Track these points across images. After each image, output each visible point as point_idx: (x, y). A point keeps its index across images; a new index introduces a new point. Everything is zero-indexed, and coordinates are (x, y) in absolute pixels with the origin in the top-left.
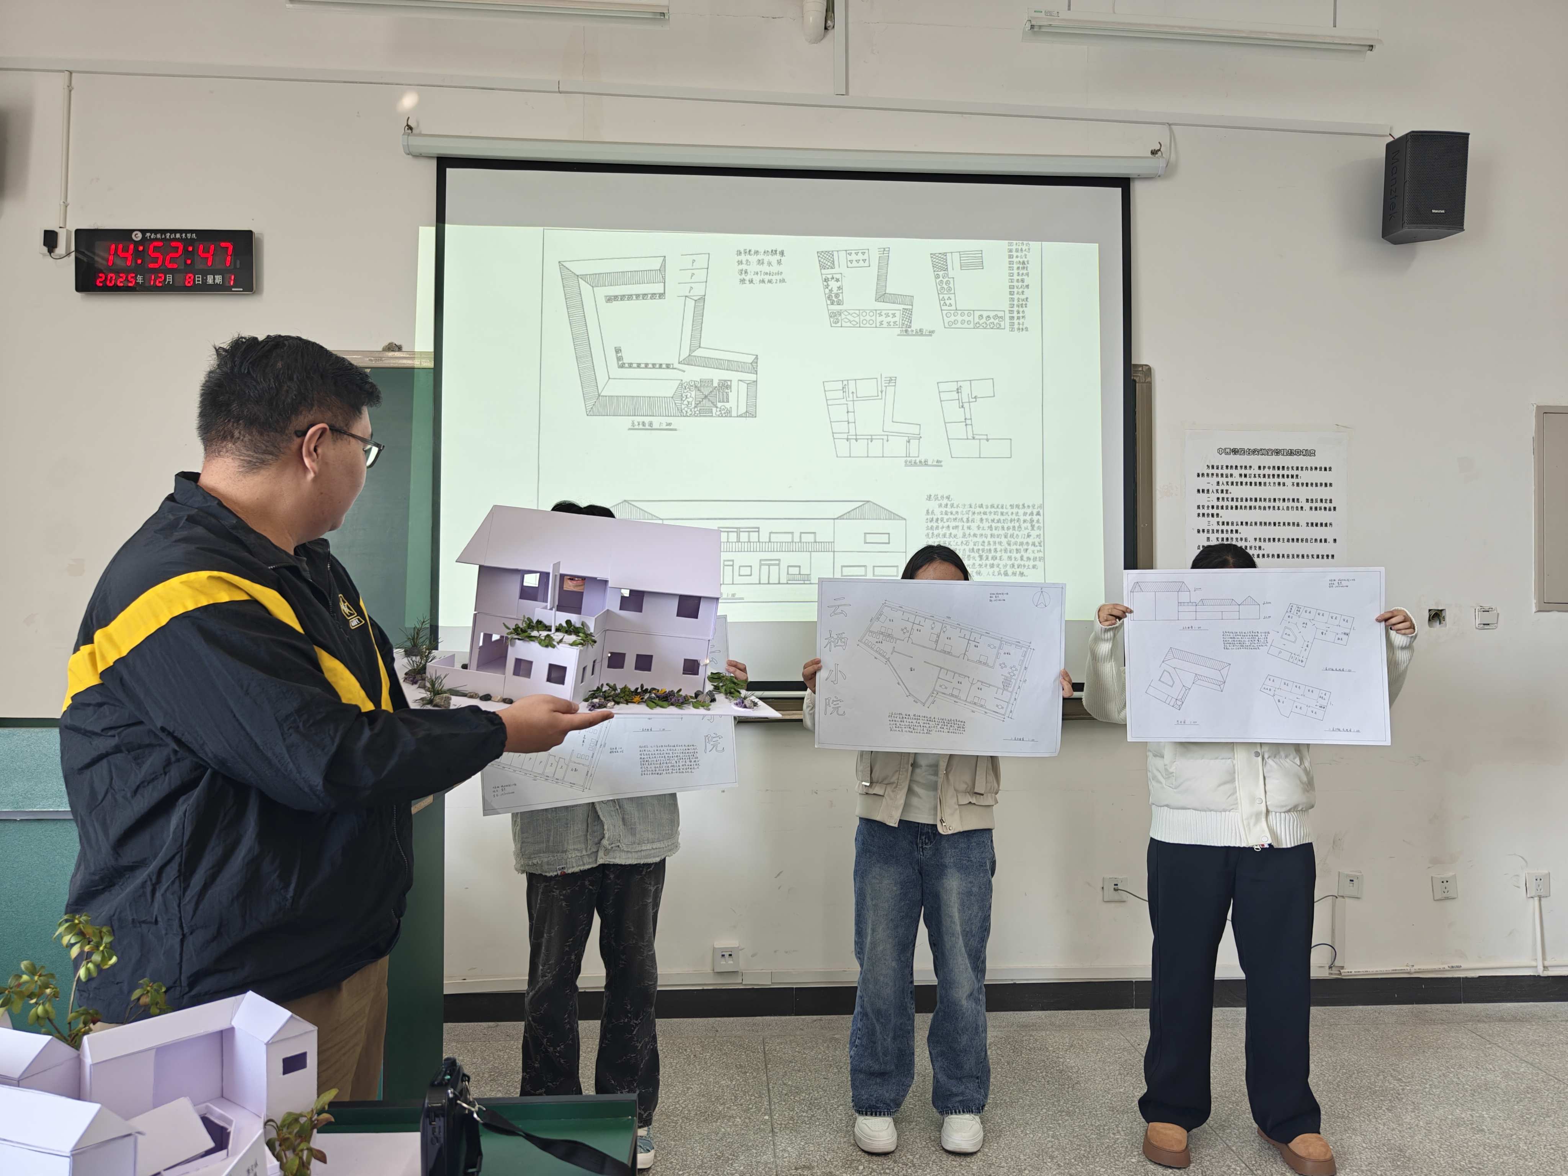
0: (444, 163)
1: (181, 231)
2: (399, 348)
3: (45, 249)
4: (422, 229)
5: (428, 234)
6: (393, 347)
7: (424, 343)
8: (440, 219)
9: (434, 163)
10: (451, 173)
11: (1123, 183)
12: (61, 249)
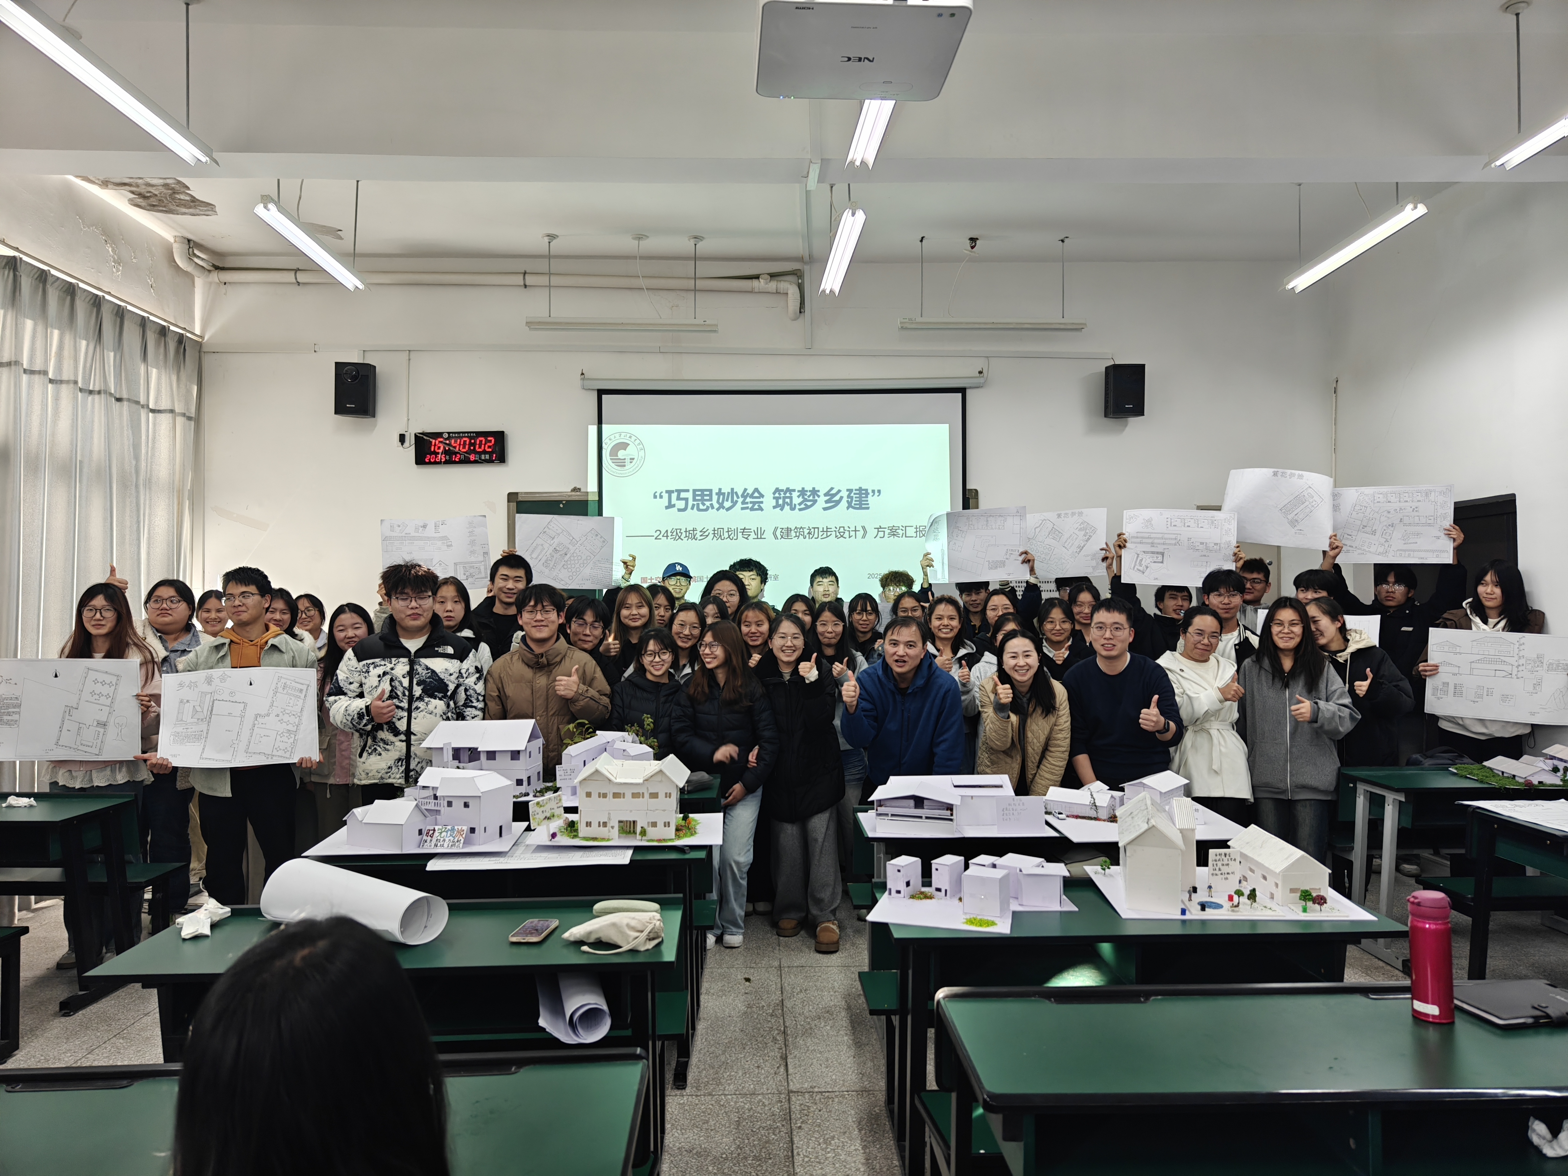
0: (601, 393)
1: (468, 433)
2: (580, 489)
3: (400, 444)
4: (590, 427)
5: (593, 429)
6: (575, 490)
7: (592, 487)
8: (600, 422)
9: (596, 393)
10: (604, 397)
11: (962, 391)
12: (407, 444)
